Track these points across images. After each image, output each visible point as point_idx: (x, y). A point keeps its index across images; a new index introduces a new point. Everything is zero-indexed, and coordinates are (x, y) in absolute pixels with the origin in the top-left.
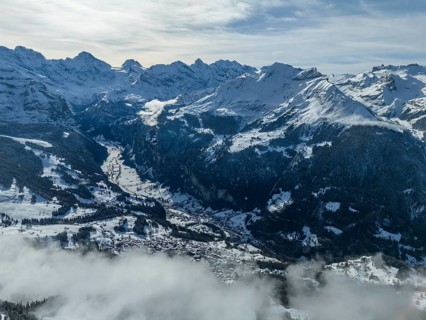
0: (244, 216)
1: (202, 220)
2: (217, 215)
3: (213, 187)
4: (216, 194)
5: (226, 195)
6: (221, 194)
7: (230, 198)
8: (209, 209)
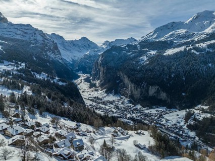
0: (183, 113)
1: (129, 116)
2: (147, 112)
3: (144, 84)
4: (147, 91)
5: (158, 92)
6: (152, 91)
7: (163, 95)
8: (139, 107)
